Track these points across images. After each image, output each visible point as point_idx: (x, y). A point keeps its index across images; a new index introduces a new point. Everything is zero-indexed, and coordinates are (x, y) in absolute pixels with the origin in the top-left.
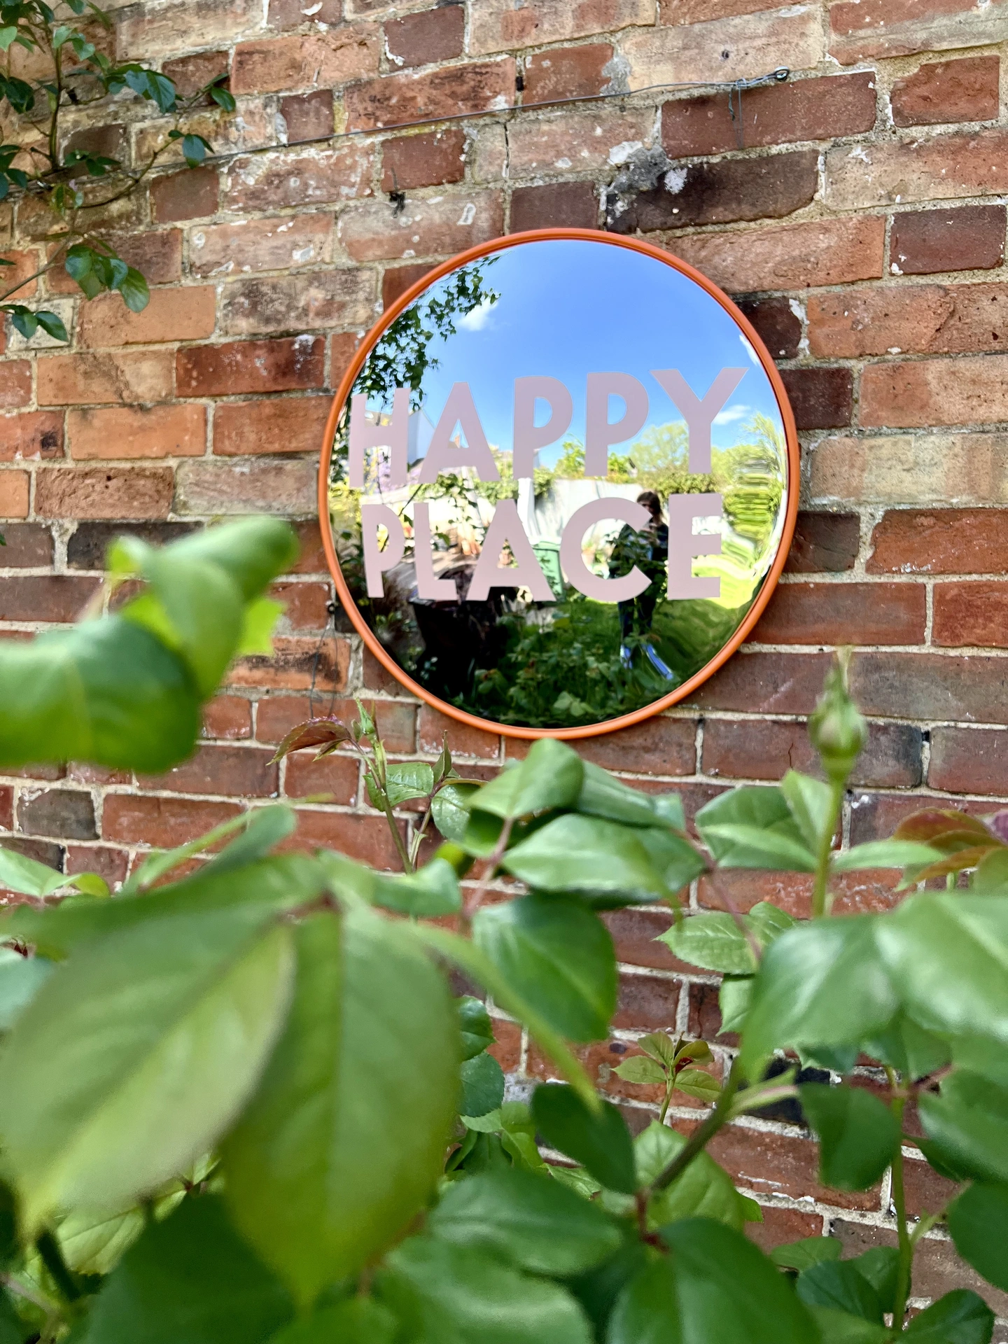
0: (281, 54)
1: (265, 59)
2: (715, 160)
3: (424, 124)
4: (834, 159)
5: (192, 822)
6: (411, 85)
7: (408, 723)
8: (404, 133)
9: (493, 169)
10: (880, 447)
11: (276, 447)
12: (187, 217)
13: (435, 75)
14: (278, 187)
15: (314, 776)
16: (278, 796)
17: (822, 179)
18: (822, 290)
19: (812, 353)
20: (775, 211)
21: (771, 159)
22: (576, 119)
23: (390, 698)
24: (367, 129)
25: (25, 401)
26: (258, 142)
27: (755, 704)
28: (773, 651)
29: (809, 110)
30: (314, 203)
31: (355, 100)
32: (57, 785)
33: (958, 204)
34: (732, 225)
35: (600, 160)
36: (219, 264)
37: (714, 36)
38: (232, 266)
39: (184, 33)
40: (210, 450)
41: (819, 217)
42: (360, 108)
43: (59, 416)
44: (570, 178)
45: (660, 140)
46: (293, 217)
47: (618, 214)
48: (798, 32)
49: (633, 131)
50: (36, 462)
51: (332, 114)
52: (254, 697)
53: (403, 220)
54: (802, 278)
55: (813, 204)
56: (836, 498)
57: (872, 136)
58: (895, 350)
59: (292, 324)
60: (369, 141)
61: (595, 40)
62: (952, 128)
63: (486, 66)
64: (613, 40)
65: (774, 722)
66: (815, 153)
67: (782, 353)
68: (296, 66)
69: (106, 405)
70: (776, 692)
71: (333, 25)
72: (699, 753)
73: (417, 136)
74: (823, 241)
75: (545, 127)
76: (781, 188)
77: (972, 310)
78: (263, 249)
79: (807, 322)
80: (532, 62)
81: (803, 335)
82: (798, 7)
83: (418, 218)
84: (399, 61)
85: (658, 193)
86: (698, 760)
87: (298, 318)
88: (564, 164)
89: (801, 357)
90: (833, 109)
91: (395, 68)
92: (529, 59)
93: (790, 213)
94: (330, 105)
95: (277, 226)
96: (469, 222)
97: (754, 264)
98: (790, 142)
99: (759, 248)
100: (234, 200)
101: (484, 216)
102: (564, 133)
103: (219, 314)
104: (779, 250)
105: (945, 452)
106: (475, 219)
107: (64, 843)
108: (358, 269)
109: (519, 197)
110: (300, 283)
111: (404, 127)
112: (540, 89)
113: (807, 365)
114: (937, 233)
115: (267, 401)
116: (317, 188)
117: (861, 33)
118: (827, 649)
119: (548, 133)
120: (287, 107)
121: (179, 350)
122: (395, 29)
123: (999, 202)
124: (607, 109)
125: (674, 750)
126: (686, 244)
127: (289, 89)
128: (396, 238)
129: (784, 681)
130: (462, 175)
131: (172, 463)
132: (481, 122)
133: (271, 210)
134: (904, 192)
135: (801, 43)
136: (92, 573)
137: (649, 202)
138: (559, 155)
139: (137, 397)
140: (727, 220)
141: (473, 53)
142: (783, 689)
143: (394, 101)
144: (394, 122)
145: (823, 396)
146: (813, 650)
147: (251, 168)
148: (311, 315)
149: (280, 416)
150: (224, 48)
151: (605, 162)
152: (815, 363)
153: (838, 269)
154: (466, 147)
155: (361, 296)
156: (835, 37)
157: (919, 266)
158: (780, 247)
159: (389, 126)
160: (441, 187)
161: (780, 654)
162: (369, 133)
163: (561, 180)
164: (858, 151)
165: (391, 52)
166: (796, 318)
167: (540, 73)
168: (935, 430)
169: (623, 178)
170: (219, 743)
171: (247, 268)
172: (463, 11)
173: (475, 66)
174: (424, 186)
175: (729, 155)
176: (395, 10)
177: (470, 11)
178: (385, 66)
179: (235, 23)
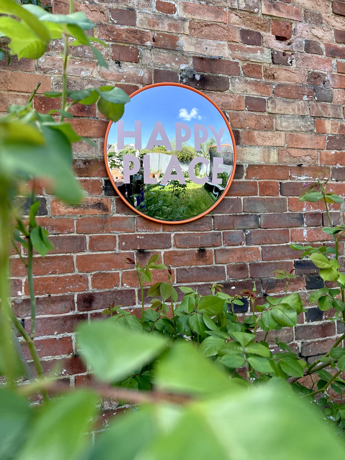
2: (206, 74)
3: (125, 43)
4: (233, 80)
5: (52, 264)
6: (120, 30)
7: (133, 223)
9: (148, 62)
10: (247, 150)
13: (128, 30)
14: (74, 49)
15: (101, 242)
16: (87, 251)
20: (221, 90)
21: (219, 77)
22: (170, 54)
24: (106, 39)
27: (225, 211)
29: (226, 67)
30: (88, 58)
31: (101, 29)
33: (257, 97)
36: (51, 69)
37: (203, 43)
38: (56, 71)
41: (230, 93)
44: (170, 70)
45: (193, 66)
46: (80, 60)
47: (184, 82)
48: (223, 48)
49: (186, 61)
51: (93, 31)
52: (75, 218)
53: (121, 70)
54: (228, 107)
55: (228, 90)
56: (238, 161)
57: (240, 77)
58: (248, 128)
60: (107, 43)
61: (174, 34)
62: (255, 79)
63: (144, 32)
64: (178, 36)
65: (229, 215)
66: (228, 78)
70: (229, 208)
71: (91, 3)
72: (213, 224)
73: (123, 46)
75: (162, 54)
76: (222, 85)
77: (261, 121)
79: (230, 118)
82: (222, 42)
83: (125, 71)
84: (115, 22)
86: (213, 226)
88: (168, 65)
90: (231, 69)
91: (113, 23)
92: (156, 34)
95: (75, 62)
96: (142, 75)
97: (217, 102)
98: (223, 74)
99: (217, 98)
100: (57, 49)
101: (146, 74)
102: (168, 57)
103: (52, 87)
104: (222, 100)
105: (259, 152)
106: (144, 75)
108: (106, 82)
109: (156, 72)
110: (85, 82)
111: (119, 42)
112: (159, 43)
114: (254, 102)
117: (236, 52)
118: (239, 197)
119: (163, 56)
122: (113, 11)
123: (264, 98)
124: (179, 54)
125: (207, 224)
128: (118, 75)
129: (231, 205)
130: (139, 61)
132: (143, 47)
134: (246, 92)
135: (223, 51)
137: (191, 81)
138: (167, 63)
140: (210, 90)
141: (139, 27)
142: (231, 207)
143: (115, 33)
146: (236, 197)
151: (179, 68)
152: (232, 128)
153: (235, 107)
154: (139, 54)
156: (230, 52)
157: (251, 109)
159: (114, 40)
163: (168, 70)
164: (237, 80)
166: (227, 117)
167: (159, 38)
168: (257, 147)
169: (184, 73)
172: (135, 13)
173: (140, 31)
174: (127, 61)
175: (209, 74)
176: (112, 6)
177: (137, 14)
178: (110, 22)
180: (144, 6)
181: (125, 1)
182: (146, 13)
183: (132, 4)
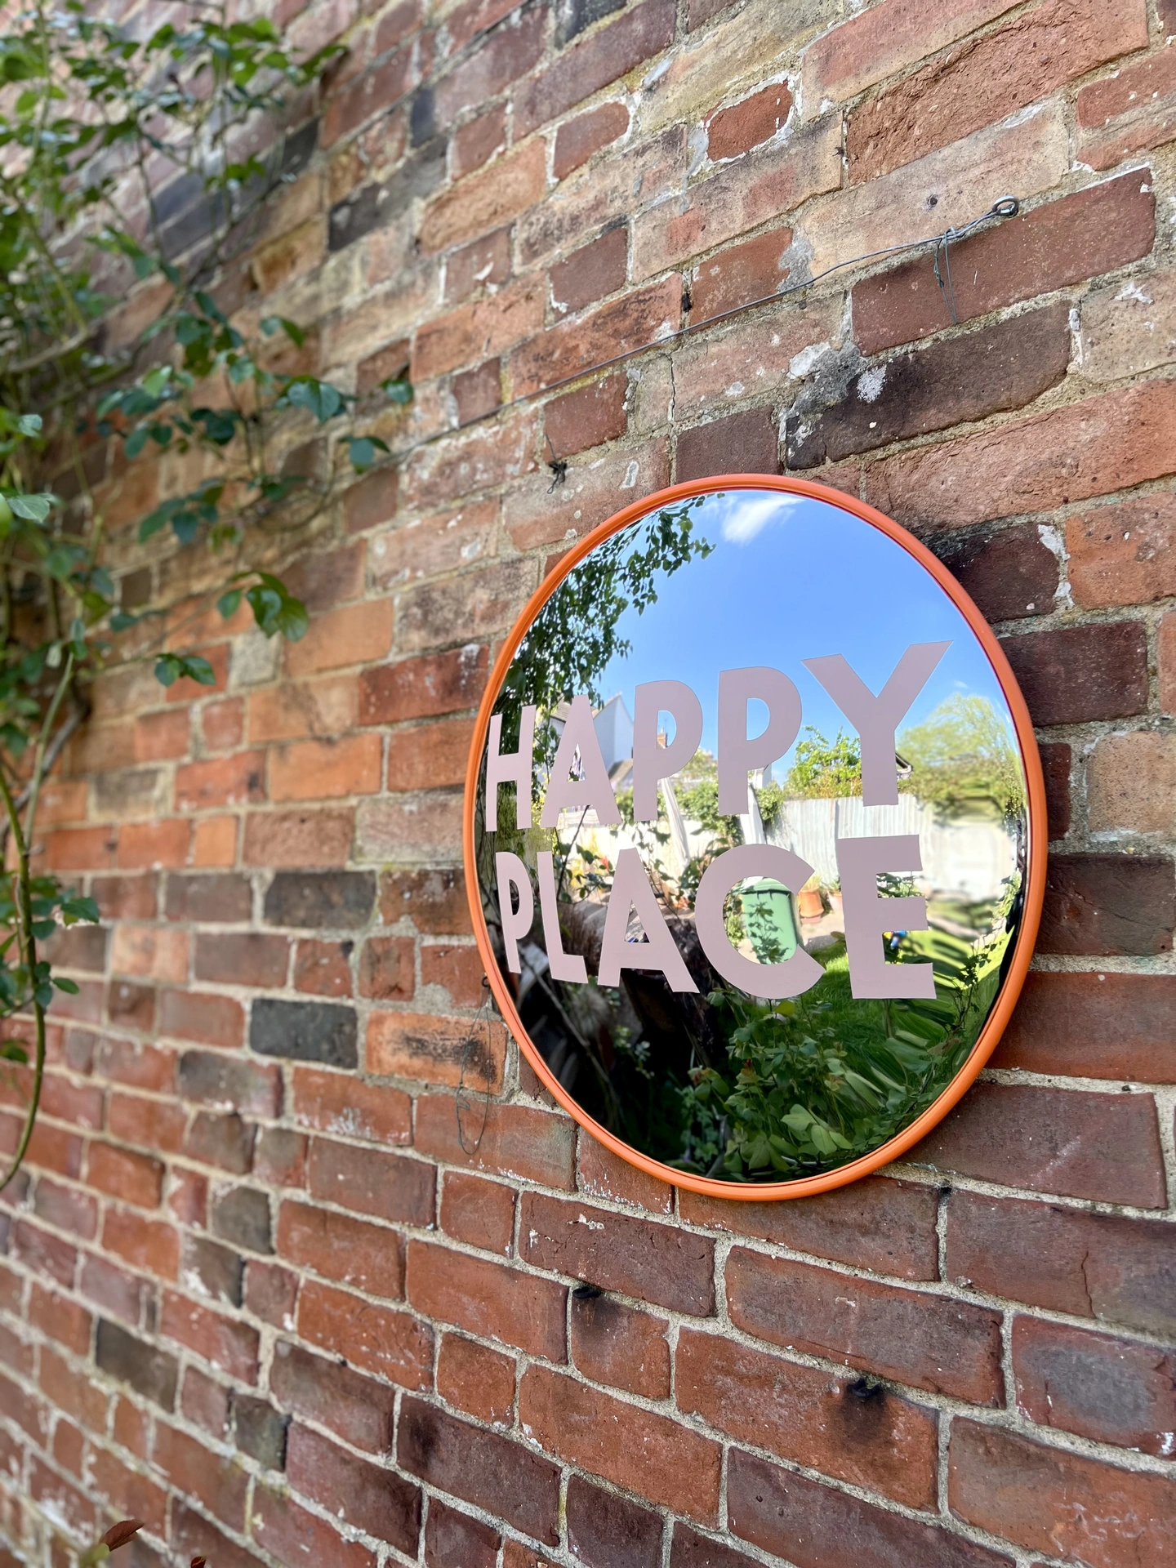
0: (456, 328)
1: (441, 339)
2: (925, 345)
3: (587, 375)
4: (1093, 309)
5: (354, 1249)
6: (575, 331)
7: (566, 1146)
8: (567, 390)
9: (658, 413)
11: (442, 780)
12: (369, 524)
13: (598, 315)
14: (449, 477)
15: (469, 1207)
16: (435, 1228)
17: (1078, 340)
18: (1088, 505)
19: (1077, 603)
20: (1009, 400)
21: (1000, 328)
22: (749, 330)
23: (548, 1109)
24: (530, 393)
25: (238, 740)
26: (432, 430)
28: (1046, 1084)
29: (1052, 247)
30: (479, 489)
31: (520, 364)
32: (244, 1181)
34: (951, 430)
35: (778, 376)
36: (396, 572)
37: (915, 181)
38: (407, 573)
39: (374, 328)
40: (385, 785)
41: (1078, 396)
42: (524, 371)
43: (262, 754)
44: (744, 406)
45: (851, 335)
46: (462, 509)
47: (800, 442)
48: (1030, 143)
49: (817, 330)
50: (241, 806)
51: (500, 384)
52: (414, 1093)
53: (566, 494)
54: (1054, 491)
55: (1067, 379)
56: (1130, 832)
57: (1151, 261)
59: (460, 634)
60: (532, 407)
61: (770, 227)
63: (649, 290)
64: (792, 221)
65: (1056, 1209)
66: (1066, 304)
67: (1031, 607)
68: (467, 339)
69: (301, 739)
70: (1055, 1157)
71: (503, 284)
72: (942, 1245)
73: (580, 391)
74: (1086, 431)
75: (714, 349)
76: (1016, 367)
78: (433, 552)
79: (1066, 556)
80: (700, 273)
81: (1061, 577)
82: (1030, 108)
83: (579, 490)
84: (563, 308)
85: (850, 405)
86: (942, 1257)
87: (465, 626)
88: (733, 392)
89: (1061, 610)
90: (1087, 236)
91: (560, 316)
92: (696, 269)
93: (1032, 399)
94: (496, 375)
95: (447, 522)
96: (632, 484)
97: (986, 481)
98: (1027, 298)
99: (993, 456)
100: (410, 499)
101: (648, 473)
102: (735, 352)
103: (396, 630)
104: (1021, 456)
106: (639, 478)
107: (247, 1254)
108: (520, 560)
109: (687, 442)
110: (467, 585)
111: (567, 382)
112: (707, 306)
113: (1072, 622)
115: (434, 725)
116: (485, 471)
117: (1124, 118)
118: (1135, 1088)
119: (718, 356)
120: (460, 386)
121: (362, 674)
122: (560, 272)
124: (786, 309)
125: (903, 1234)
126: (893, 467)
127: (462, 366)
128: (558, 517)
129: (1067, 1140)
130: (625, 427)
131: (353, 801)
132: (646, 358)
133: (442, 505)
135: (1035, 157)
136: (283, 931)
137: (837, 420)
138: (730, 380)
139: (326, 729)
140: (942, 425)
141: (637, 279)
142: (1064, 1152)
143: (557, 355)
144: (557, 379)
145: (1097, 669)
146: (1113, 1087)
147: (427, 460)
148: (477, 620)
149: (446, 742)
150: (406, 335)
151: (785, 378)
152: (1082, 618)
153: (1109, 470)
154: (628, 393)
155: (523, 591)
156: (1083, 135)
158: (1023, 450)
159: (553, 386)
160: (603, 447)
161: (1058, 1090)
162: (532, 398)
163: (733, 411)
164: (1130, 289)
165: (556, 299)
166: (1051, 553)
167: (709, 282)
169: (806, 395)
170: (383, 1148)
171: (420, 574)
172: (626, 232)
173: (638, 293)
174: (586, 448)
175: (942, 335)
176: (560, 251)
177: (633, 230)
178: (551, 317)
179: (417, 306)
180: (660, 177)
181: (598, 204)
182: (663, 204)
183: (618, 203)
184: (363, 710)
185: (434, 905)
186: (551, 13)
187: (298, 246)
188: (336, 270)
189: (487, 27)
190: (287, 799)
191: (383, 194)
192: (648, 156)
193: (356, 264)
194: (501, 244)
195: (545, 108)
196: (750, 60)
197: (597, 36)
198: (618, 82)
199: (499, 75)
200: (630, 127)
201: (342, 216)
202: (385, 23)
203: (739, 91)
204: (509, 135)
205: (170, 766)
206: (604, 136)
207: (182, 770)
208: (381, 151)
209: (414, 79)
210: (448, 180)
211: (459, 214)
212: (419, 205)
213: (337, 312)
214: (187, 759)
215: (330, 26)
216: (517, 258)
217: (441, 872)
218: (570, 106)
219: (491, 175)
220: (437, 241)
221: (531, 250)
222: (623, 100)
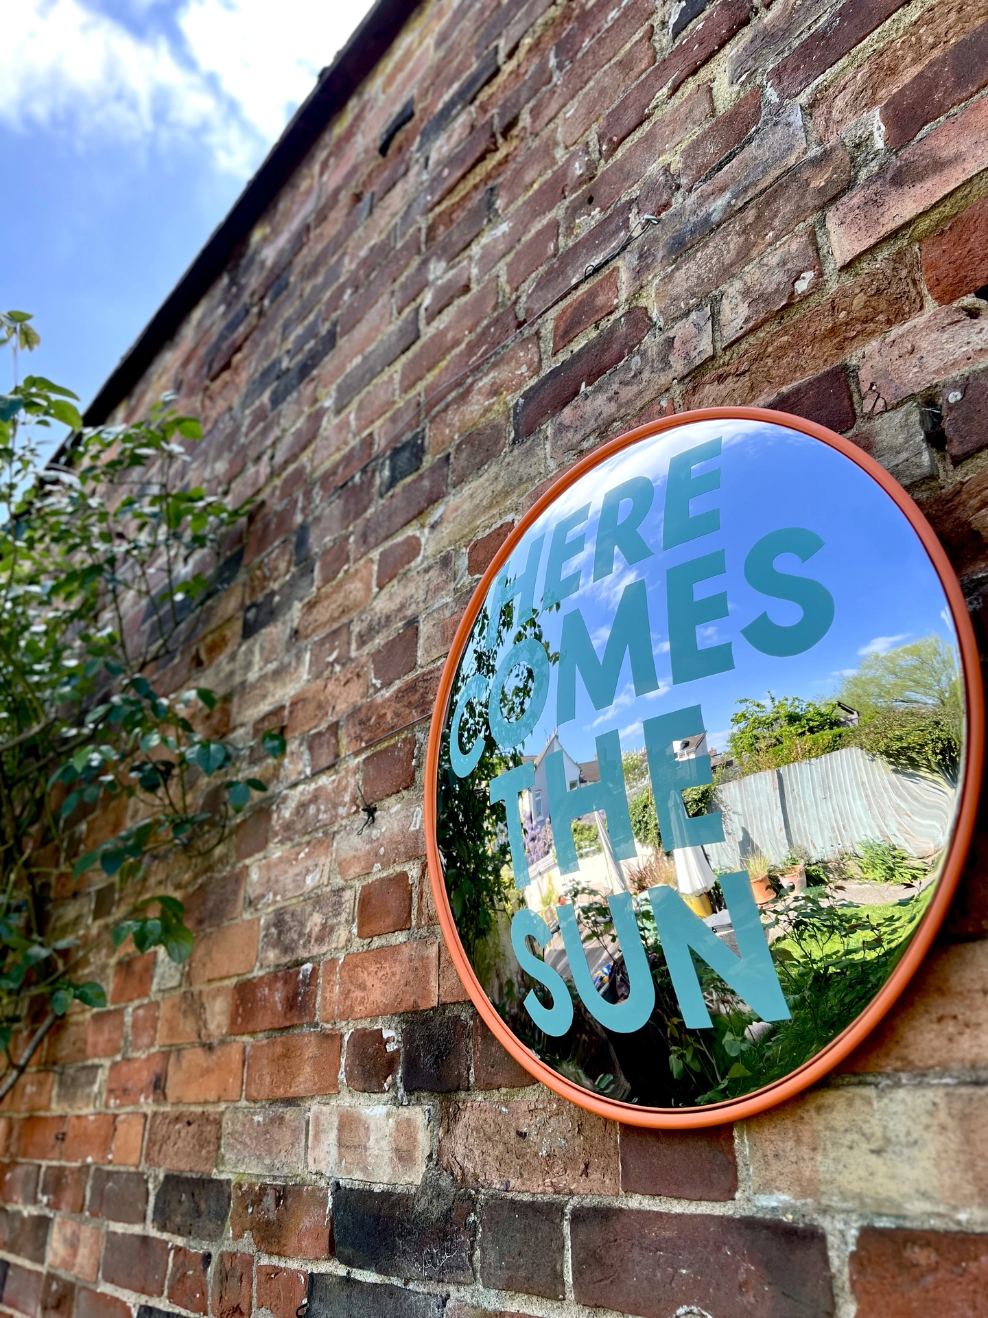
0: (314, 698)
1: (304, 706)
3: (392, 736)
6: (385, 702)
8: (378, 748)
11: (280, 1092)
12: (250, 855)
13: (399, 690)
25: (152, 1044)
26: (293, 778)
31: (350, 726)
36: (263, 896)
38: (271, 896)
39: (264, 697)
40: (244, 1094)
43: (166, 1057)
46: (308, 843)
50: (147, 1106)
51: (338, 742)
53: (375, 833)
59: (300, 953)
60: (356, 761)
63: (431, 672)
68: (320, 706)
69: (192, 1044)
71: (343, 665)
73: (386, 749)
78: (288, 879)
83: (383, 829)
87: (304, 946)
94: (336, 735)
95: (298, 854)
96: (417, 827)
106: (421, 823)
110: (309, 909)
111: (378, 742)
115: (278, 1038)
116: (325, 812)
120: (313, 743)
121: (236, 987)
122: (378, 657)
127: (316, 727)
130: (413, 779)
133: (297, 839)
136: (165, 1236)
139: (209, 1036)
141: (423, 663)
143: (373, 720)
144: (372, 740)
147: (289, 802)
148: (313, 941)
150: (284, 702)
154: (416, 752)
155: (343, 917)
159: (370, 744)
160: (399, 795)
162: (357, 754)
165: (375, 678)
168: (903, 1078)
171: (278, 898)
172: (417, 628)
173: (424, 674)
174: (388, 796)
176: (379, 641)
177: (421, 627)
178: (371, 691)
179: (291, 681)
180: (438, 589)
181: (402, 607)
182: (439, 609)
183: (413, 607)
184: (233, 1021)
185: (268, 1223)
186: (377, 474)
187: (228, 633)
188: (245, 654)
189: (341, 484)
190: (178, 1102)
191: (277, 599)
192: (432, 573)
193: (257, 649)
194: (344, 637)
195: (372, 540)
196: (490, 506)
197: (404, 490)
198: (414, 522)
199: (348, 516)
200: (422, 553)
201: (251, 615)
202: (286, 481)
203: (486, 527)
204: (352, 557)
205: (107, 1063)
206: (406, 559)
207: (115, 1065)
208: (276, 569)
209: (299, 519)
210: (314, 589)
211: (322, 613)
212: (297, 605)
213: (243, 683)
214: (118, 1058)
215: (254, 484)
216: (354, 646)
217: (275, 1188)
218: (387, 538)
219: (340, 585)
220: (309, 631)
221: (363, 641)
222: (418, 534)
